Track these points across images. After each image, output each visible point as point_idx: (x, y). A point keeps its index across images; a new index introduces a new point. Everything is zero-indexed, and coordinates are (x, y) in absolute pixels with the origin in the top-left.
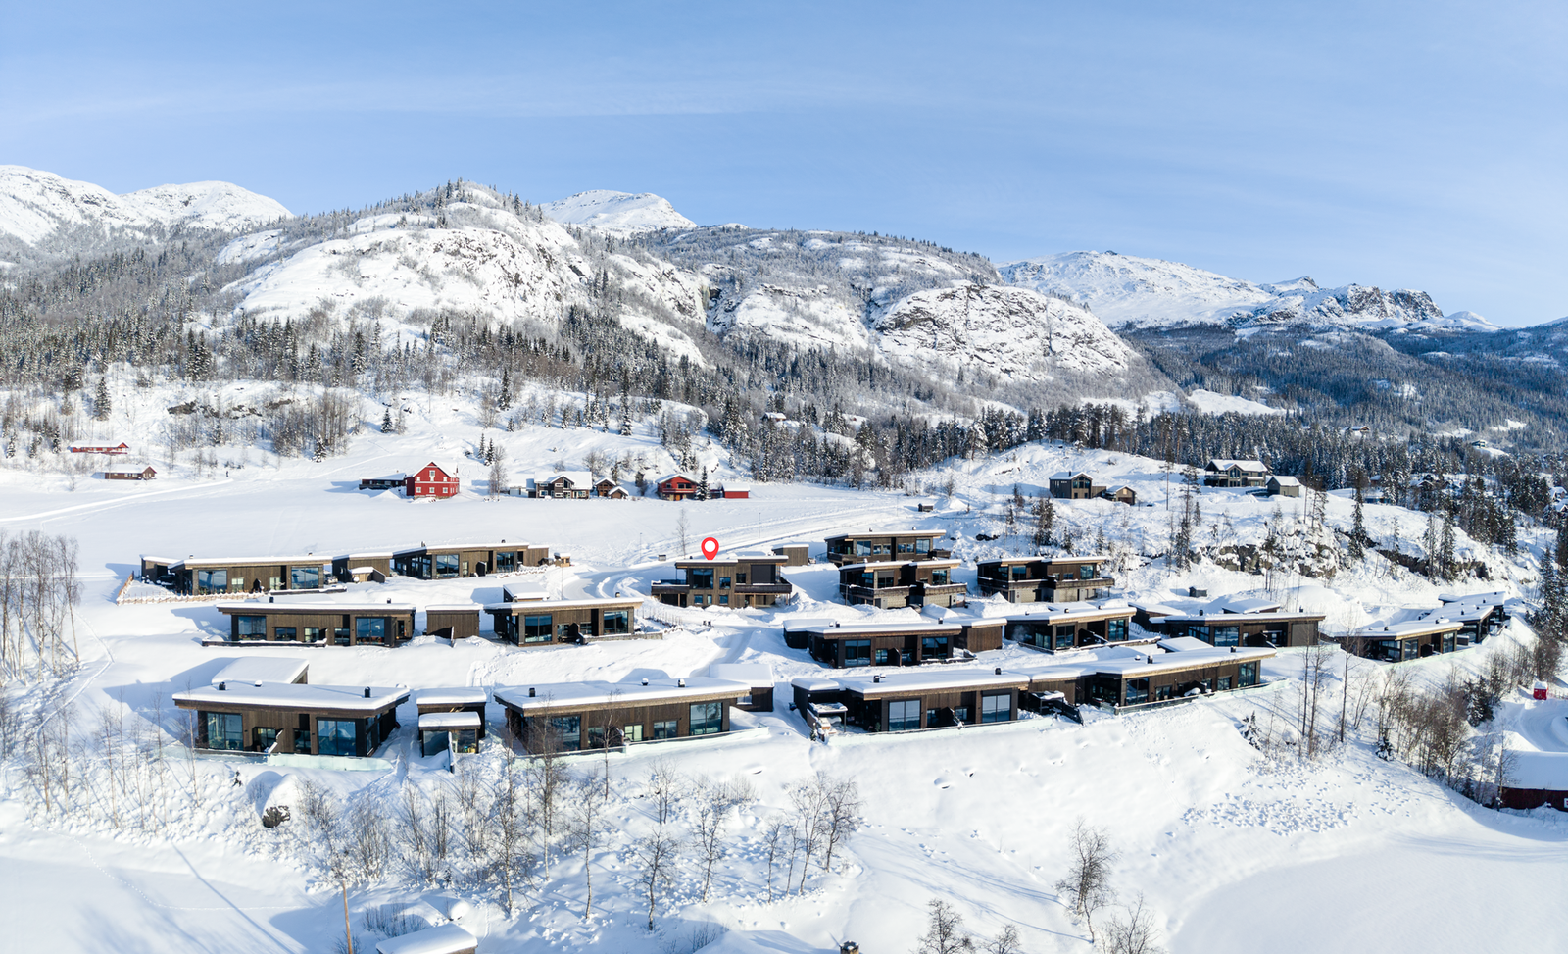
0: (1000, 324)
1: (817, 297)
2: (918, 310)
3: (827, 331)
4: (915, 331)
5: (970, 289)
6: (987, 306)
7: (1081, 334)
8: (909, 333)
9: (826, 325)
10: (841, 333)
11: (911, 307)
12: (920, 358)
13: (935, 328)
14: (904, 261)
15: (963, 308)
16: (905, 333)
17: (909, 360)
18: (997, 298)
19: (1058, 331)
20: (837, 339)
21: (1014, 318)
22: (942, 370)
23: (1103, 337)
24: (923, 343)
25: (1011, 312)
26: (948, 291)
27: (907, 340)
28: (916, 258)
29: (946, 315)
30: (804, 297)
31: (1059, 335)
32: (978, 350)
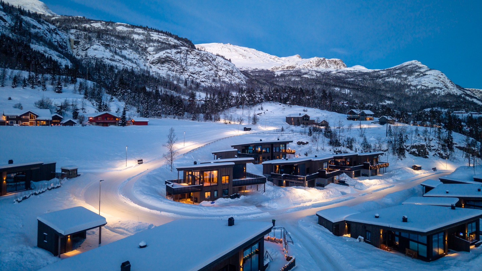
0: (199, 64)
1: (125, 49)
2: (168, 57)
3: (130, 62)
4: (166, 65)
5: (187, 51)
6: (195, 57)
7: (229, 70)
8: (164, 65)
9: (129, 60)
10: (136, 63)
11: (165, 55)
12: (169, 75)
13: (174, 64)
14: (161, 38)
15: (185, 57)
16: (163, 65)
17: (164, 76)
18: (198, 55)
19: (221, 68)
20: (134, 66)
21: (204, 63)
22: (179, 80)
23: (236, 71)
24: (170, 70)
25: (203, 60)
26: (179, 50)
27: (164, 68)
28: (165, 37)
29: (179, 59)
30: (120, 48)
31: (221, 70)
32: (192, 73)
